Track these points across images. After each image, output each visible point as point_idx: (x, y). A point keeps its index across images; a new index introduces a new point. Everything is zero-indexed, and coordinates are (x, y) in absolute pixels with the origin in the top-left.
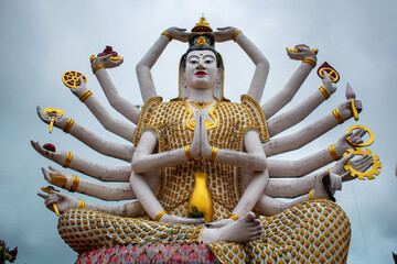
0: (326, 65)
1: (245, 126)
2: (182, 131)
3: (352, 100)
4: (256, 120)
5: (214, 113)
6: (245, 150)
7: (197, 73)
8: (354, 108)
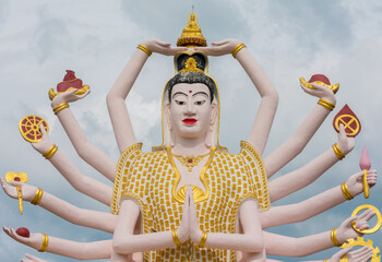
0: (346, 110)
1: (241, 194)
2: (168, 204)
3: (365, 171)
4: (257, 179)
5: (206, 176)
6: (242, 231)
7: (185, 121)
8: (366, 183)
